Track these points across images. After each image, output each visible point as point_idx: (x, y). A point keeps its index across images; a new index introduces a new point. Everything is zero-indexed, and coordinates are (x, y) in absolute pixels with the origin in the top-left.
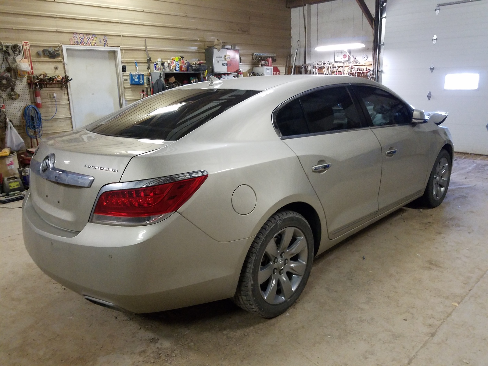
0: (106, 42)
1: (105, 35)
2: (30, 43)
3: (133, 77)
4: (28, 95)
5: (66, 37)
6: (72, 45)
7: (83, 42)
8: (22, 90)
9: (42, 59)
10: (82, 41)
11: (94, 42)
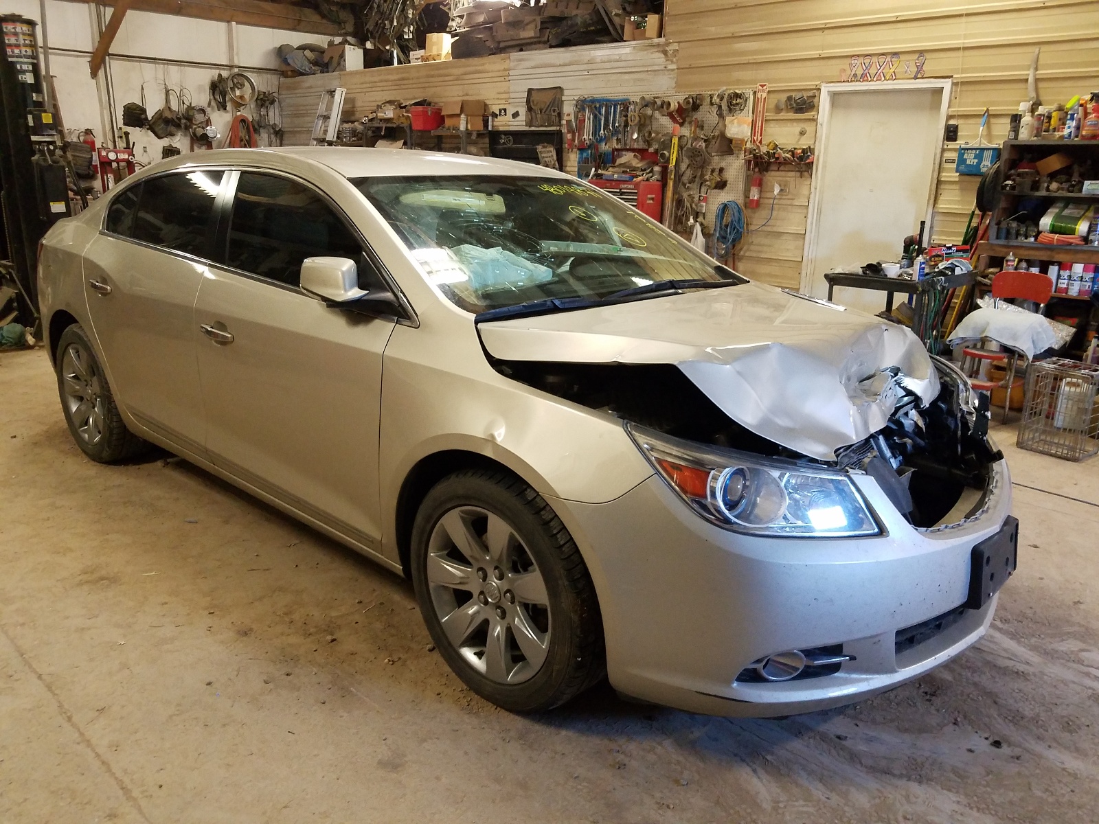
0: (920, 69)
1: (921, 53)
2: (770, 86)
3: (964, 154)
4: (741, 183)
5: (833, 68)
6: (844, 84)
7: (868, 75)
8: (735, 173)
9: (783, 115)
10: (867, 71)
11: (892, 70)
